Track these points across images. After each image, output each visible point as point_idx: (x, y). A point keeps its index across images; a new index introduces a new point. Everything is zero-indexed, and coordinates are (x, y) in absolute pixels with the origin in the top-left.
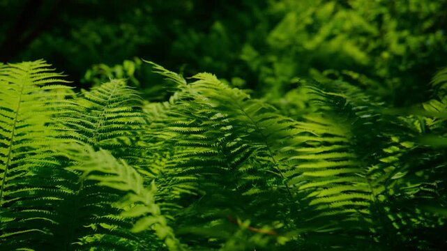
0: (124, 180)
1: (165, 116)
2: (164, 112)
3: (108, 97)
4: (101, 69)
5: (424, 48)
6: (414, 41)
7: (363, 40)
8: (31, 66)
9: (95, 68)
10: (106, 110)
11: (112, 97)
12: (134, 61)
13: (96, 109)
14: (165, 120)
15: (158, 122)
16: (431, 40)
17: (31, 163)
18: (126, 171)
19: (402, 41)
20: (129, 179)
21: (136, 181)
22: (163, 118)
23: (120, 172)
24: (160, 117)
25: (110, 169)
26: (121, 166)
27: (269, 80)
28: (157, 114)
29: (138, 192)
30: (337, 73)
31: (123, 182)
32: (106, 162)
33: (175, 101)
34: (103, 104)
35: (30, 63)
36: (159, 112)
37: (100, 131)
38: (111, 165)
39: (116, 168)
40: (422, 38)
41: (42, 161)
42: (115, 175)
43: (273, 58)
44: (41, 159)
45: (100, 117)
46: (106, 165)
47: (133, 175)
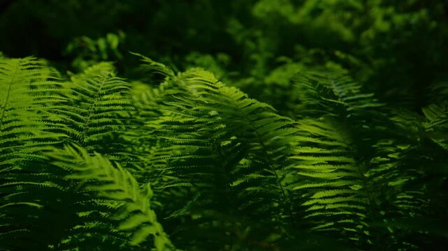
0: (121, 188)
1: (155, 104)
2: (154, 99)
3: (98, 89)
4: (83, 42)
5: (408, 26)
6: (399, 19)
7: (348, 15)
8: (21, 62)
9: (77, 40)
10: (96, 102)
11: (102, 89)
12: (117, 34)
13: (86, 101)
14: (155, 108)
15: (148, 110)
16: (415, 18)
17: (18, 157)
18: (122, 176)
19: (387, 18)
20: (125, 186)
21: (132, 186)
22: (153, 106)
23: (116, 179)
24: (150, 105)
25: (106, 176)
26: (116, 170)
27: (255, 56)
28: (147, 102)
29: (135, 199)
30: (323, 52)
31: (120, 191)
32: (102, 168)
33: (165, 89)
34: (92, 96)
35: (20, 59)
36: (149, 99)
37: (91, 125)
38: (107, 172)
39: (112, 174)
40: (406, 16)
41: (30, 155)
42: (112, 182)
43: (258, 33)
44: (29, 153)
45: (90, 110)
46: (101, 172)
47: (129, 180)
